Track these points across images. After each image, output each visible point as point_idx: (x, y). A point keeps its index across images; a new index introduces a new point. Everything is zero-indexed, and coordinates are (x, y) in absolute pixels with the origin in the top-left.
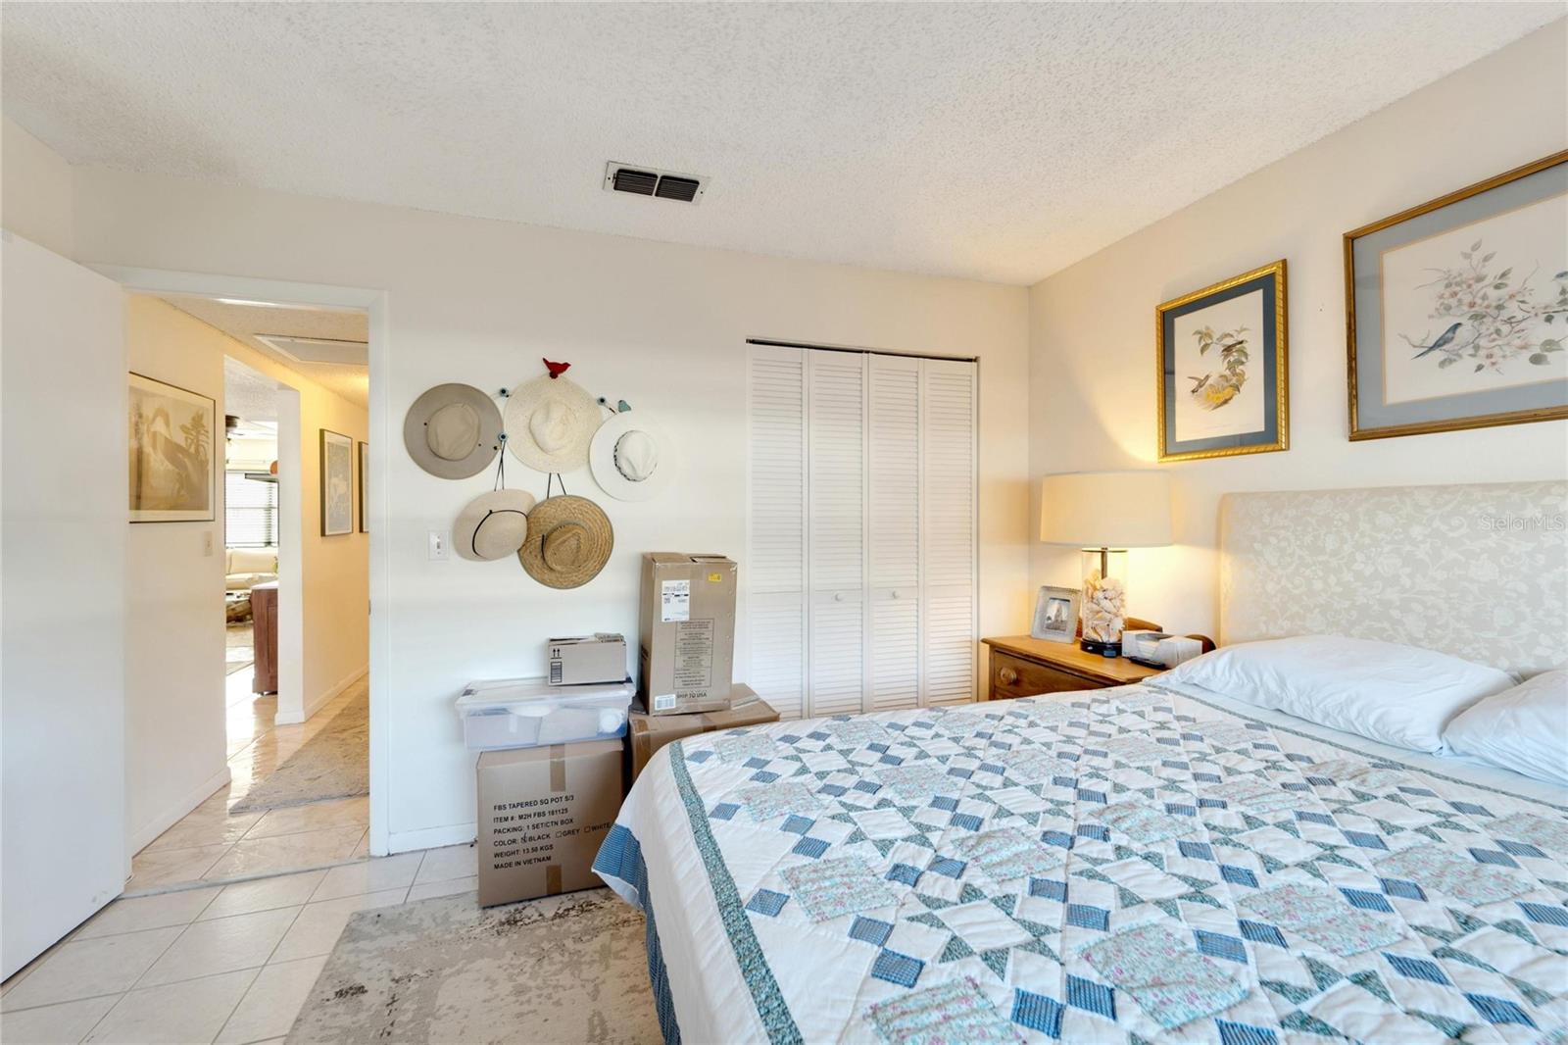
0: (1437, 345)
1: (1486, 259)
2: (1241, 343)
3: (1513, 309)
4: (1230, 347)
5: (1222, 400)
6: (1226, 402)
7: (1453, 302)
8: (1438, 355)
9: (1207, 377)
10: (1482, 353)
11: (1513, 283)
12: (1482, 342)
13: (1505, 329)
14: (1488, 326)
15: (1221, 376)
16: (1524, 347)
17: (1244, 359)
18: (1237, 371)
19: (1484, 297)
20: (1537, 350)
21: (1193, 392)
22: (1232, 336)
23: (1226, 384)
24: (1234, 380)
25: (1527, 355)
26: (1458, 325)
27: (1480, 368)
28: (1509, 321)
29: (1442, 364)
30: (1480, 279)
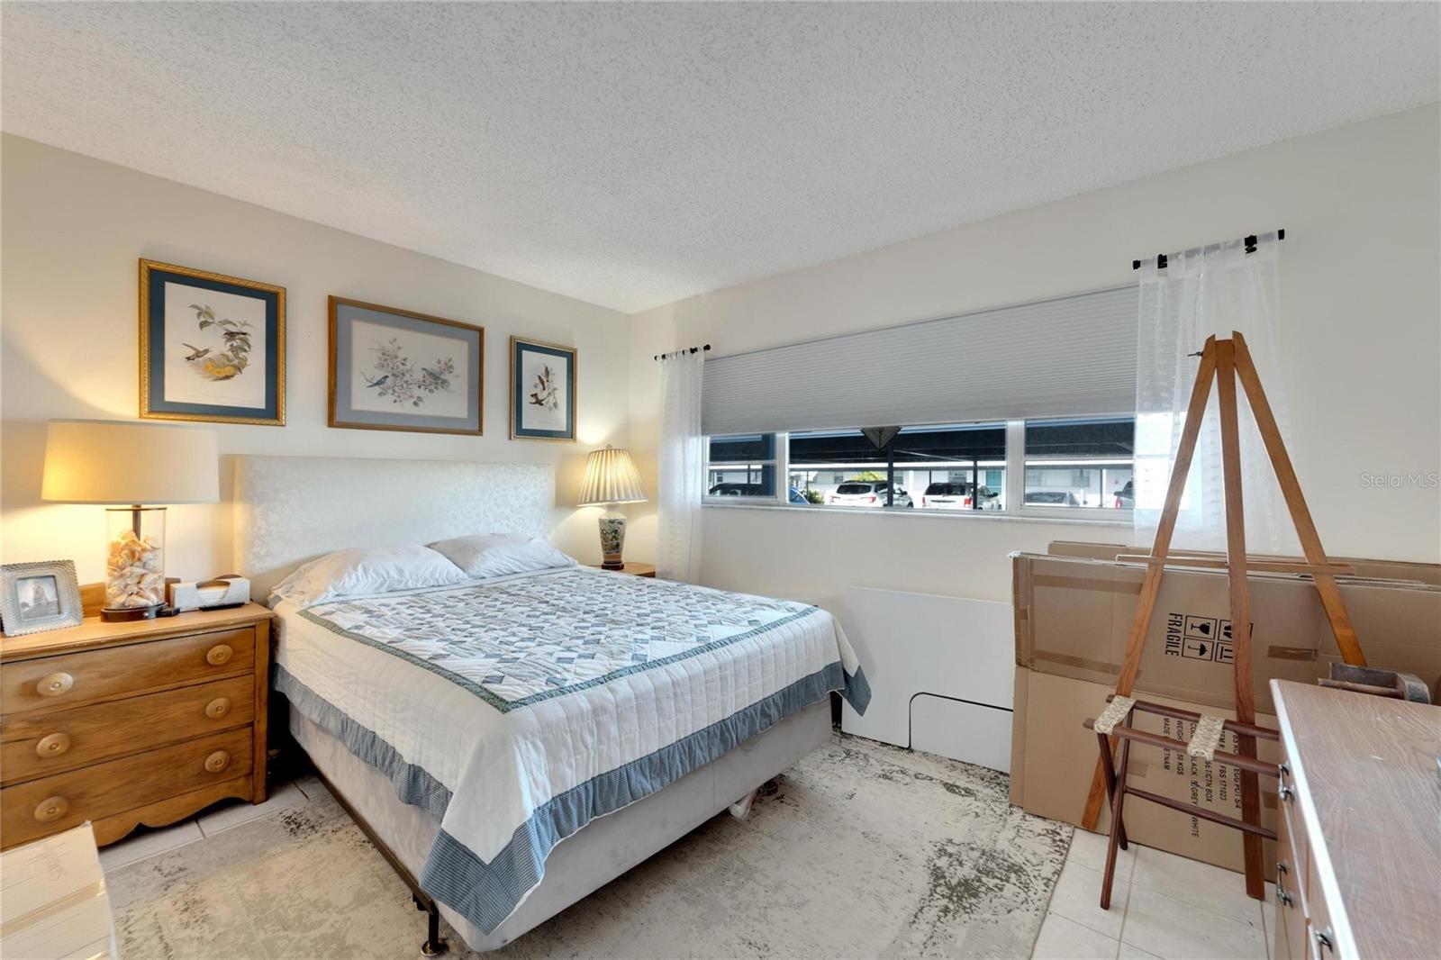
0: (377, 384)
1: (399, 348)
2: (245, 334)
3: (407, 377)
4: (232, 333)
5: (224, 375)
6: (227, 377)
7: (385, 363)
8: (377, 389)
9: (206, 351)
10: (396, 394)
11: (408, 366)
12: (397, 389)
13: (405, 385)
14: (398, 382)
15: (223, 355)
16: (411, 397)
17: (247, 348)
18: (240, 356)
19: (397, 367)
20: (415, 400)
21: (188, 359)
22: (235, 325)
23: (227, 363)
24: (236, 362)
25: (412, 401)
26: (387, 377)
27: (395, 401)
28: (406, 382)
29: (380, 394)
30: (396, 357)
